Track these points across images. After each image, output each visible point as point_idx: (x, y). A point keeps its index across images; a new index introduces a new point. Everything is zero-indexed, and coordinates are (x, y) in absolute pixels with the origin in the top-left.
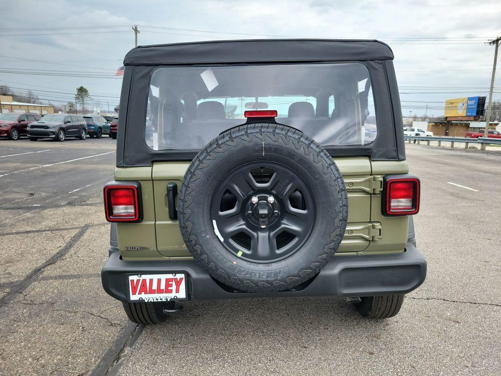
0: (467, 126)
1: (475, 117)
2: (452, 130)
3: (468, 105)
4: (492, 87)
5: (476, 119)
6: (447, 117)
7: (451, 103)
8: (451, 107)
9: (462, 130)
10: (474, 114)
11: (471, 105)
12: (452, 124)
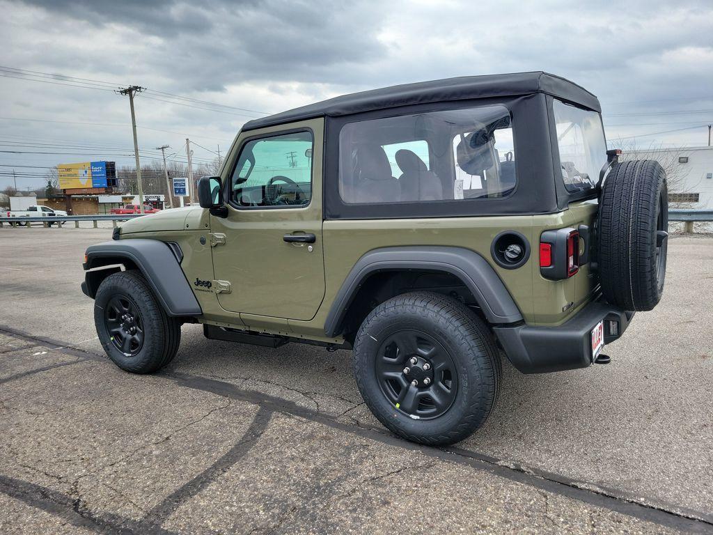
0: (96, 201)
1: (106, 188)
2: (75, 206)
3: (93, 173)
4: (136, 150)
5: (108, 191)
6: (64, 190)
7: (68, 170)
8: (69, 175)
9: (90, 207)
10: (105, 185)
11: (97, 173)
12: (74, 199)
